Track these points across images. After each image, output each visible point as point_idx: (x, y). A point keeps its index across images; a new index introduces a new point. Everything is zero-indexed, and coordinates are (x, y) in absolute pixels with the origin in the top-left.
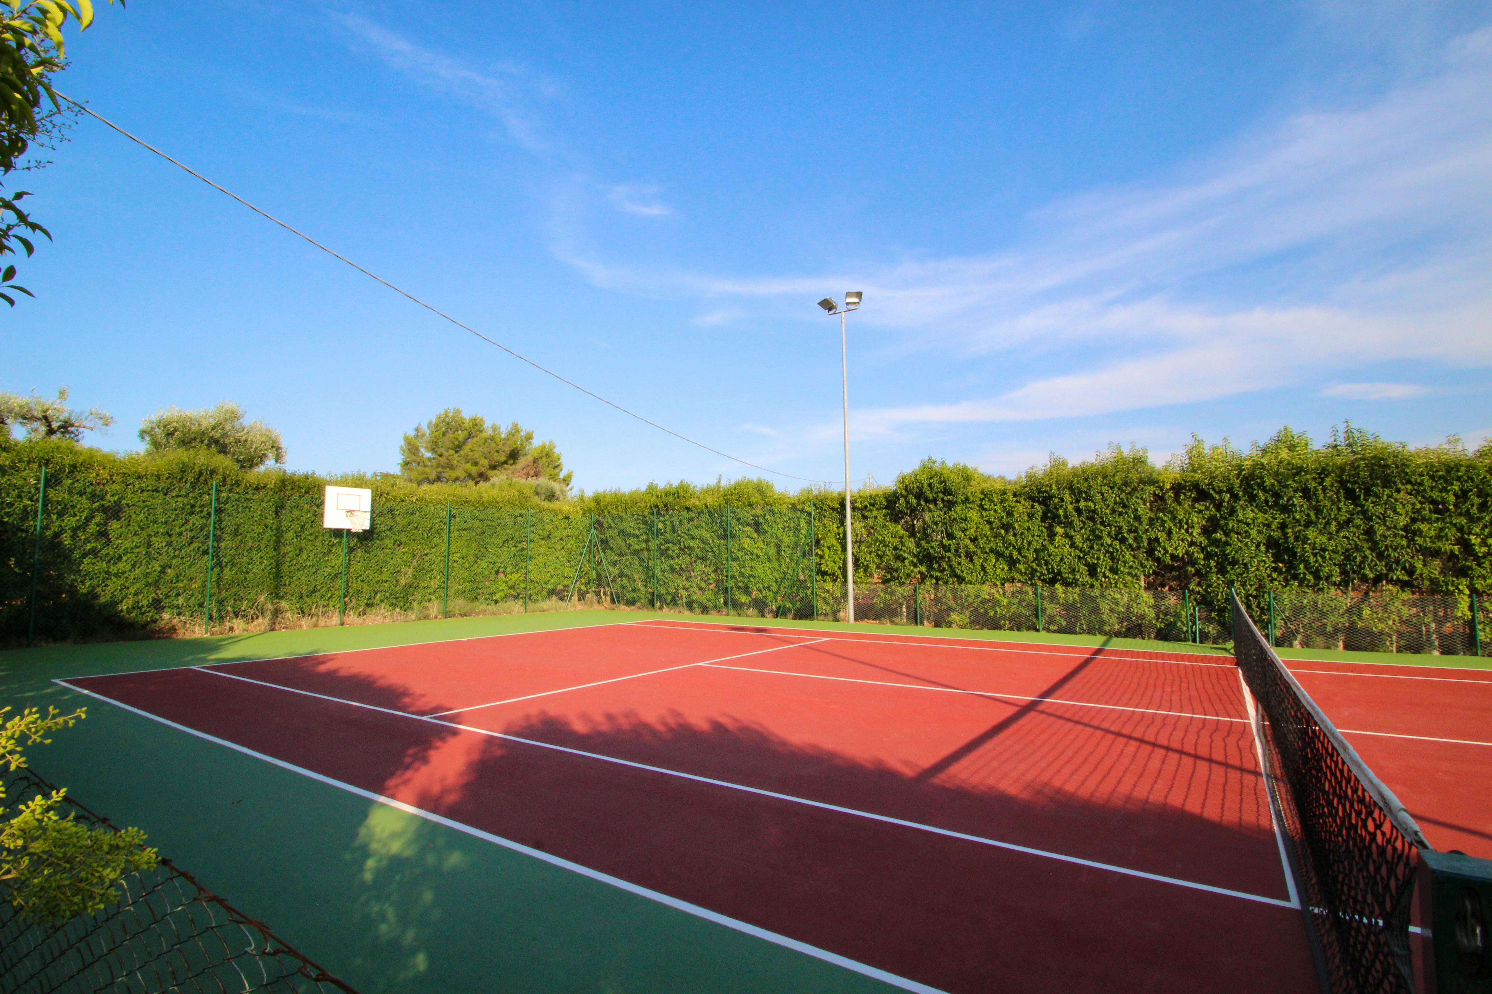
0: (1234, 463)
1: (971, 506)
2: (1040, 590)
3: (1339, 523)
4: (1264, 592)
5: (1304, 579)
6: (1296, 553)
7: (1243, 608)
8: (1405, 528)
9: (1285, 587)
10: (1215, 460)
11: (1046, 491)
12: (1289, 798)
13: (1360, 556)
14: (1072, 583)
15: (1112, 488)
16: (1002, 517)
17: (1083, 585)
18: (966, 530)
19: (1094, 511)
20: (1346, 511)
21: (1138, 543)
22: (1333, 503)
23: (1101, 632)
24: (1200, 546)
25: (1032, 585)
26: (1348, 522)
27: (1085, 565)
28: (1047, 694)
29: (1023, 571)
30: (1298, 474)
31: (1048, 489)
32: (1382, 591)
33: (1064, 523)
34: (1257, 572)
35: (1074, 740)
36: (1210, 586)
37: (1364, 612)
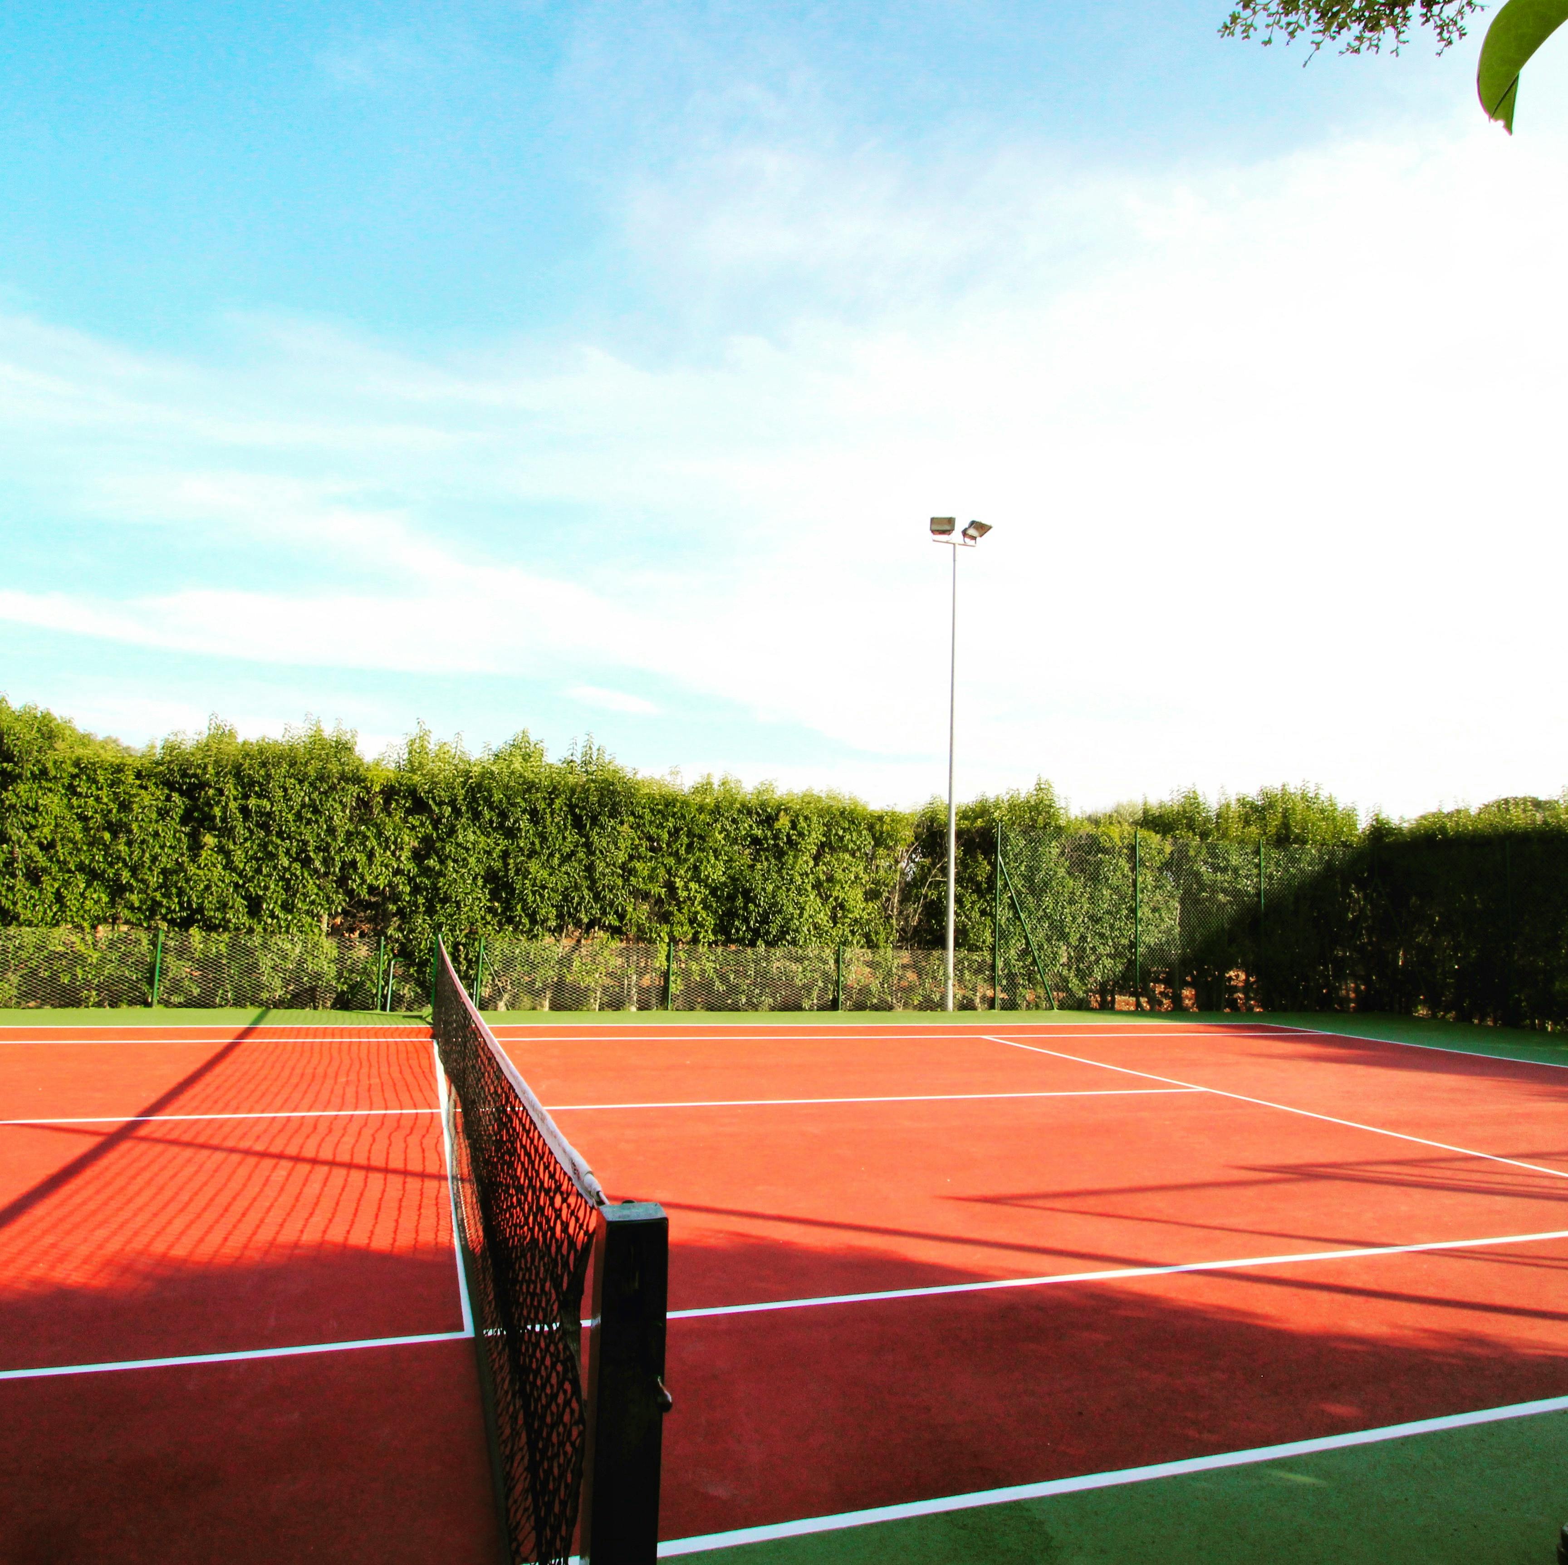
0: (461, 766)
1: (50, 785)
2: (162, 937)
3: (562, 855)
4: (475, 940)
5: (520, 922)
6: (515, 889)
7: (448, 959)
8: (623, 867)
9: (499, 932)
10: (440, 760)
11: (195, 775)
12: (474, 1200)
13: (579, 896)
14: (220, 926)
15: (301, 782)
16: (110, 811)
17: (237, 929)
18: (33, 827)
19: (269, 815)
20: (571, 842)
21: (327, 867)
22: (560, 830)
23: (255, 1002)
24: (408, 875)
25: (148, 928)
26: (573, 853)
27: (243, 898)
28: (157, 1107)
29: (137, 904)
30: (528, 790)
31: (199, 771)
32: (593, 939)
33: (219, 830)
34: (470, 913)
35: (196, 1172)
36: (412, 931)
37: (574, 964)
